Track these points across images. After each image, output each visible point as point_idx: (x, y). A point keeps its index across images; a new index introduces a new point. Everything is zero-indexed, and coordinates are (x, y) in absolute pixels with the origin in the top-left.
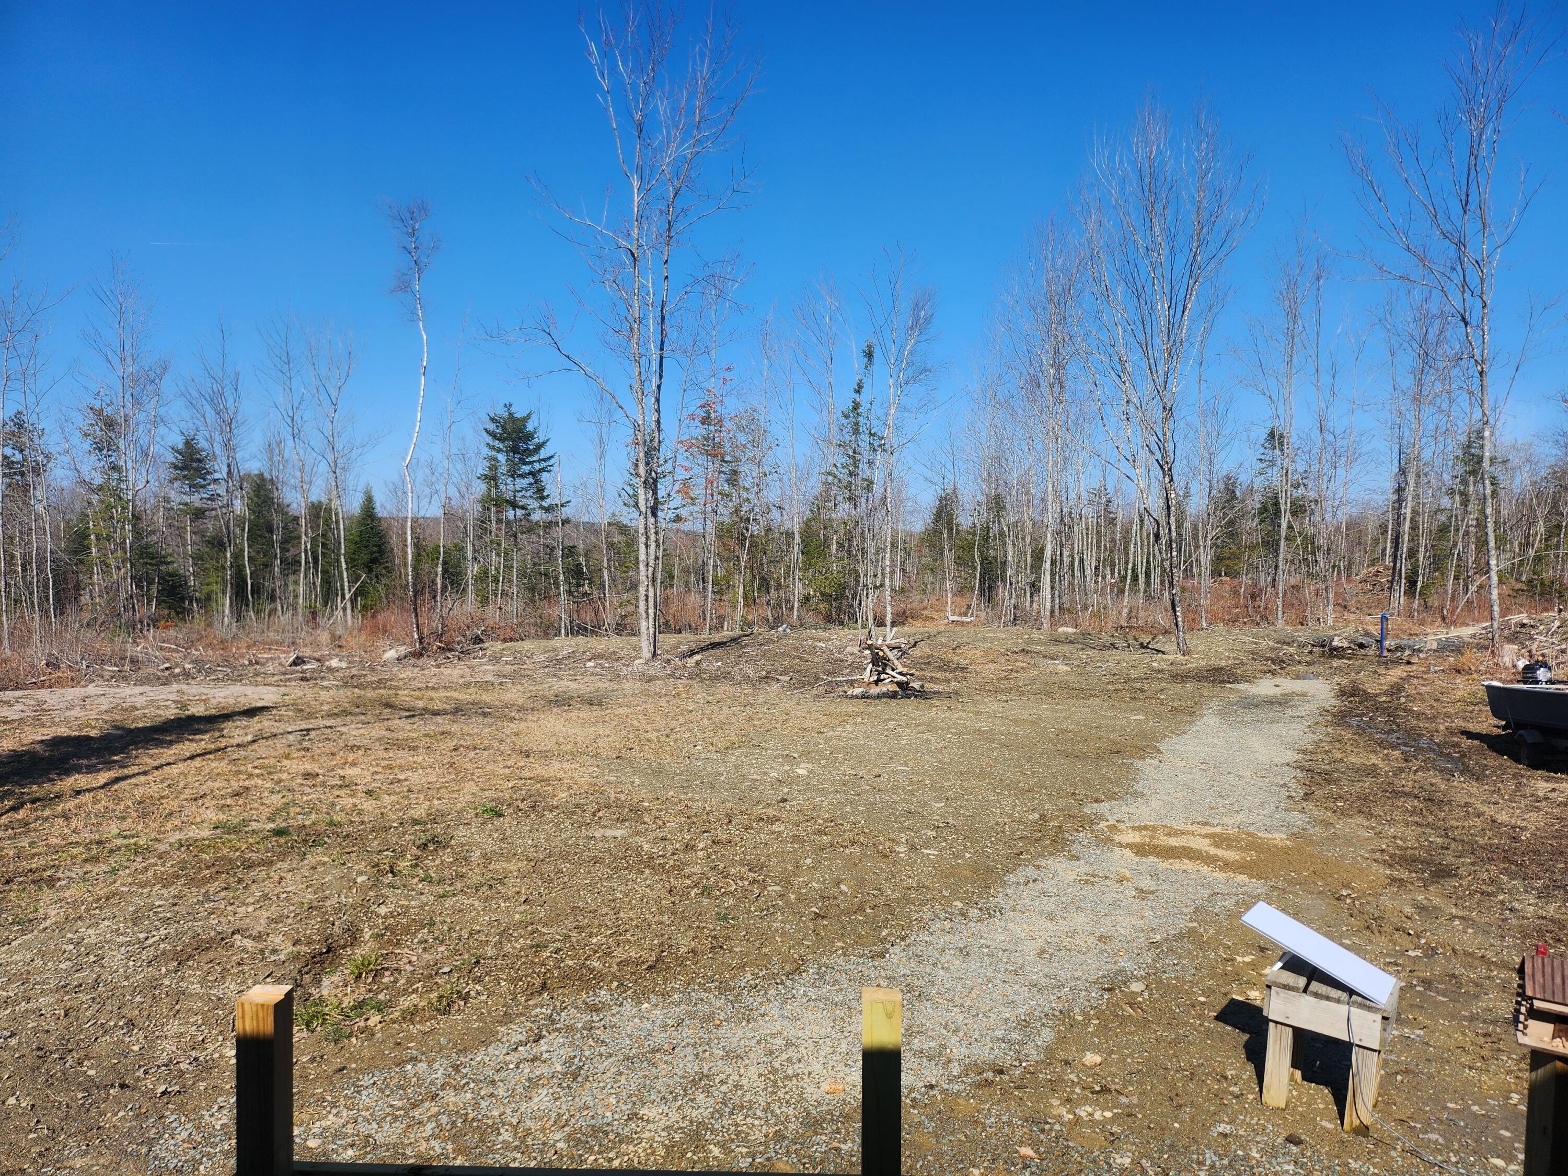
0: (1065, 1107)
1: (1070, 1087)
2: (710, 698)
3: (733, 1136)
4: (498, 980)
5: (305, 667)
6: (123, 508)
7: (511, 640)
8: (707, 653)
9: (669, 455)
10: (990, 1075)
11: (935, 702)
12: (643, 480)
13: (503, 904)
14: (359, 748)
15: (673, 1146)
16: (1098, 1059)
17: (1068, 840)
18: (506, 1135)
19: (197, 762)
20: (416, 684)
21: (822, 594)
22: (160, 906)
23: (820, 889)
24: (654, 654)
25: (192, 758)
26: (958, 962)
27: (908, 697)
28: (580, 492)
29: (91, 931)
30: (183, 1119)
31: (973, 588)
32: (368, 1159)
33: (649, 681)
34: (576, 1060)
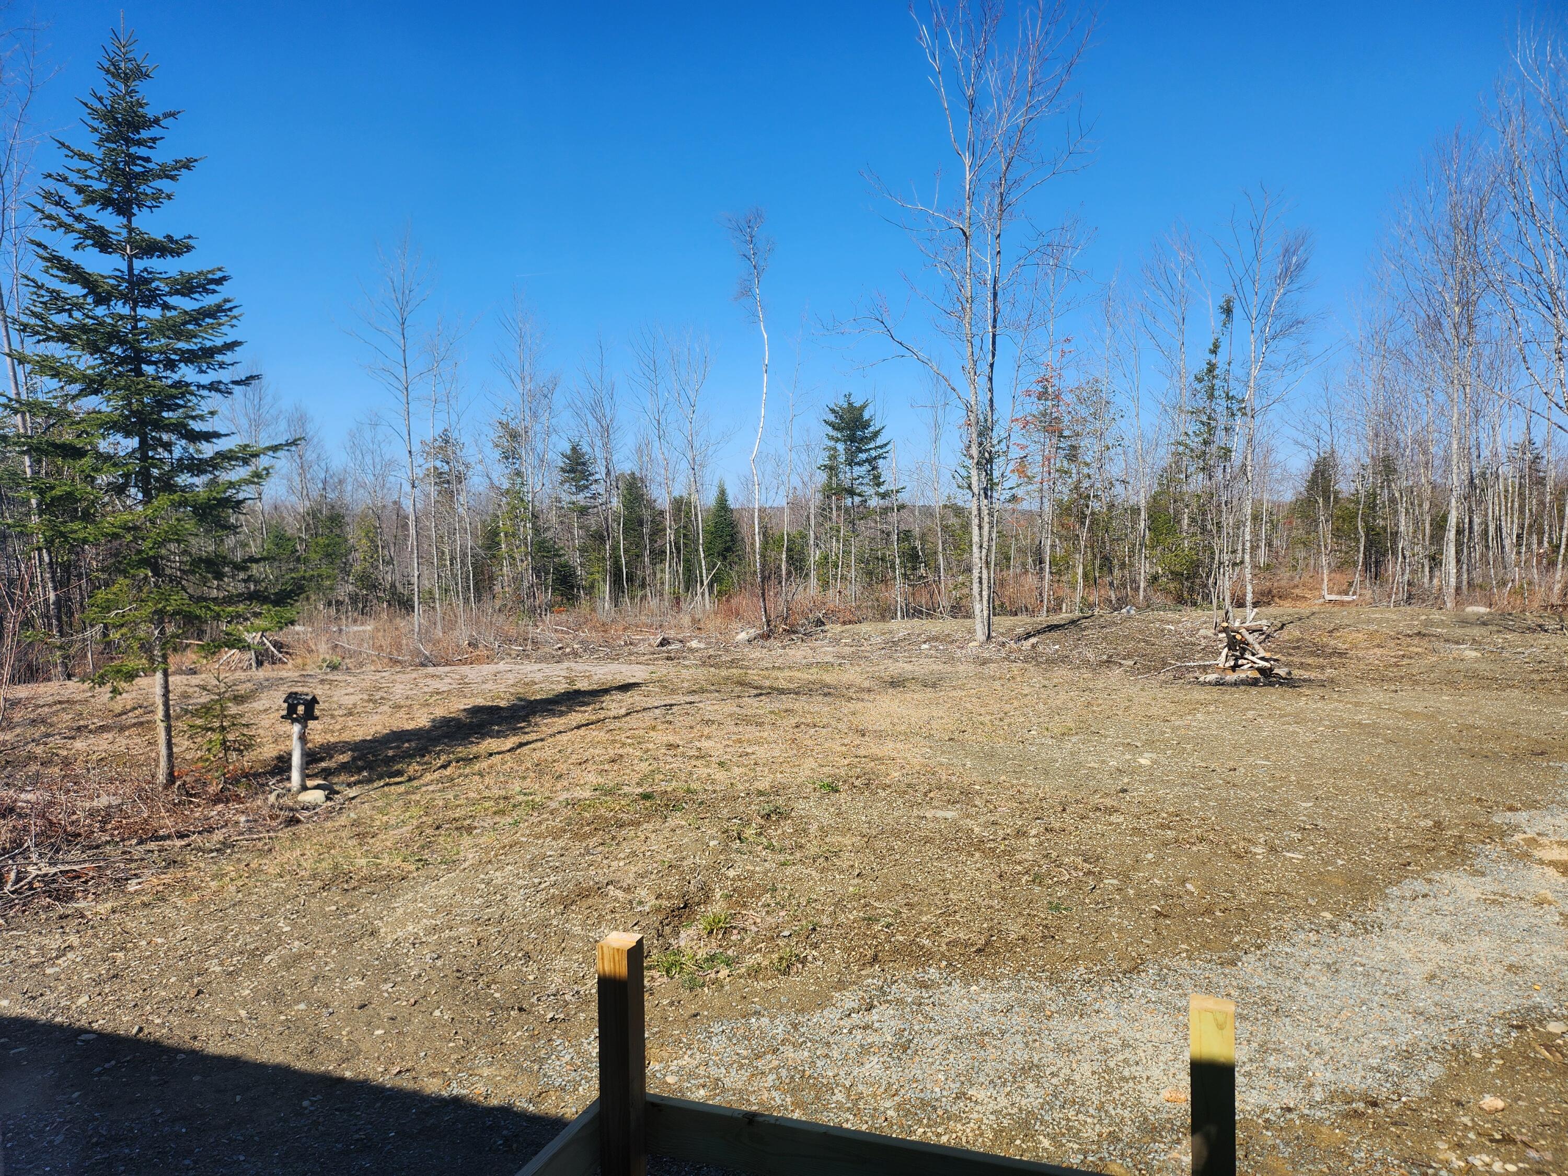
0: (1454, 1151)
1: (1462, 1131)
2: (1046, 682)
3: (1064, 1131)
4: (833, 948)
5: (670, 648)
6: (525, 509)
7: (850, 622)
8: (1044, 636)
9: (1004, 434)
10: (1361, 1106)
11: (1304, 690)
12: (975, 461)
13: (838, 876)
14: (713, 722)
15: (1002, 1131)
16: (1500, 1104)
17: (1470, 853)
18: (840, 1096)
19: (582, 731)
20: (764, 664)
21: (1172, 573)
22: (550, 856)
23: (1163, 886)
24: (989, 637)
25: (578, 727)
26: (1325, 979)
27: (1271, 684)
28: (915, 476)
29: (498, 874)
30: (567, 1044)
31: (1355, 564)
32: (717, 1101)
33: (984, 664)
34: (906, 1033)
